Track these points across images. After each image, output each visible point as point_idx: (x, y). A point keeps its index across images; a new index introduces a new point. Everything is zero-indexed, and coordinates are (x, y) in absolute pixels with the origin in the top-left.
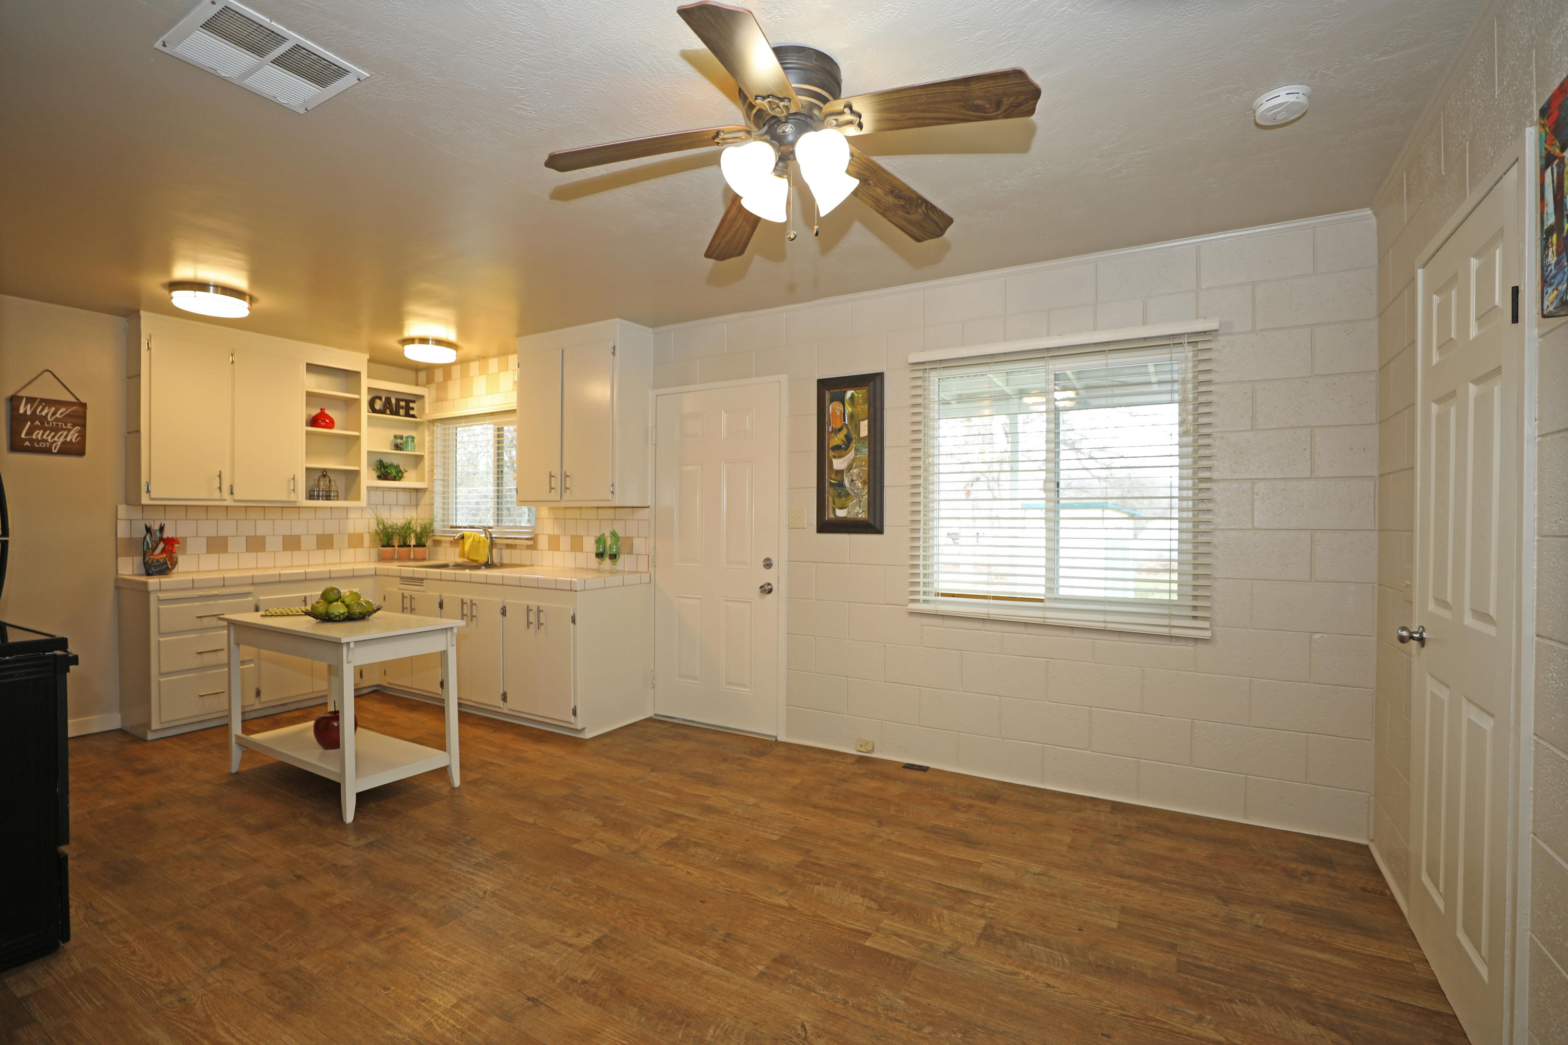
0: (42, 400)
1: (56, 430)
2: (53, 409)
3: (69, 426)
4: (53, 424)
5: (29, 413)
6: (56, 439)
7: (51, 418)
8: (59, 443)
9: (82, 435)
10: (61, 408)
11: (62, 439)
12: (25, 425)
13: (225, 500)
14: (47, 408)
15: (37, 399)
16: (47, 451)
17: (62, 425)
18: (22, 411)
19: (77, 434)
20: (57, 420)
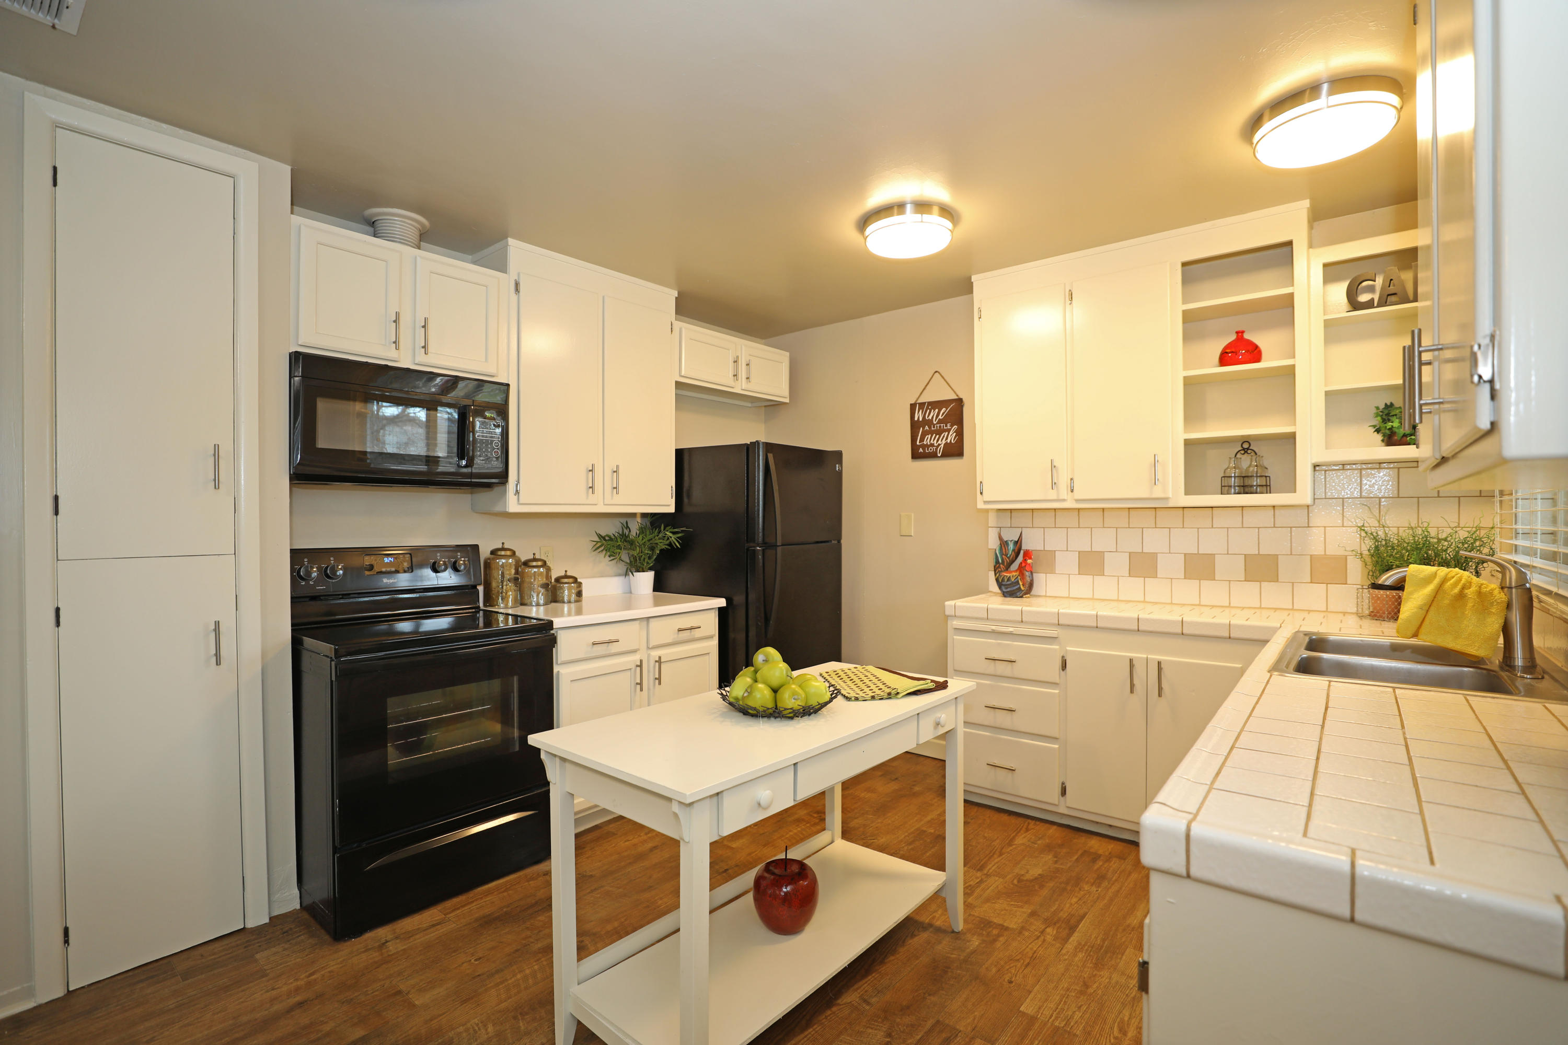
0: (930, 403)
1: (939, 432)
2: (937, 410)
3: (949, 427)
4: (937, 426)
5: (921, 419)
6: (939, 442)
7: (935, 421)
8: (942, 445)
9: (960, 434)
10: (942, 409)
11: (944, 442)
12: (919, 432)
13: (1064, 500)
14: (933, 410)
15: (926, 403)
16: (933, 456)
17: (943, 426)
18: (916, 419)
19: (955, 434)
20: (940, 422)
